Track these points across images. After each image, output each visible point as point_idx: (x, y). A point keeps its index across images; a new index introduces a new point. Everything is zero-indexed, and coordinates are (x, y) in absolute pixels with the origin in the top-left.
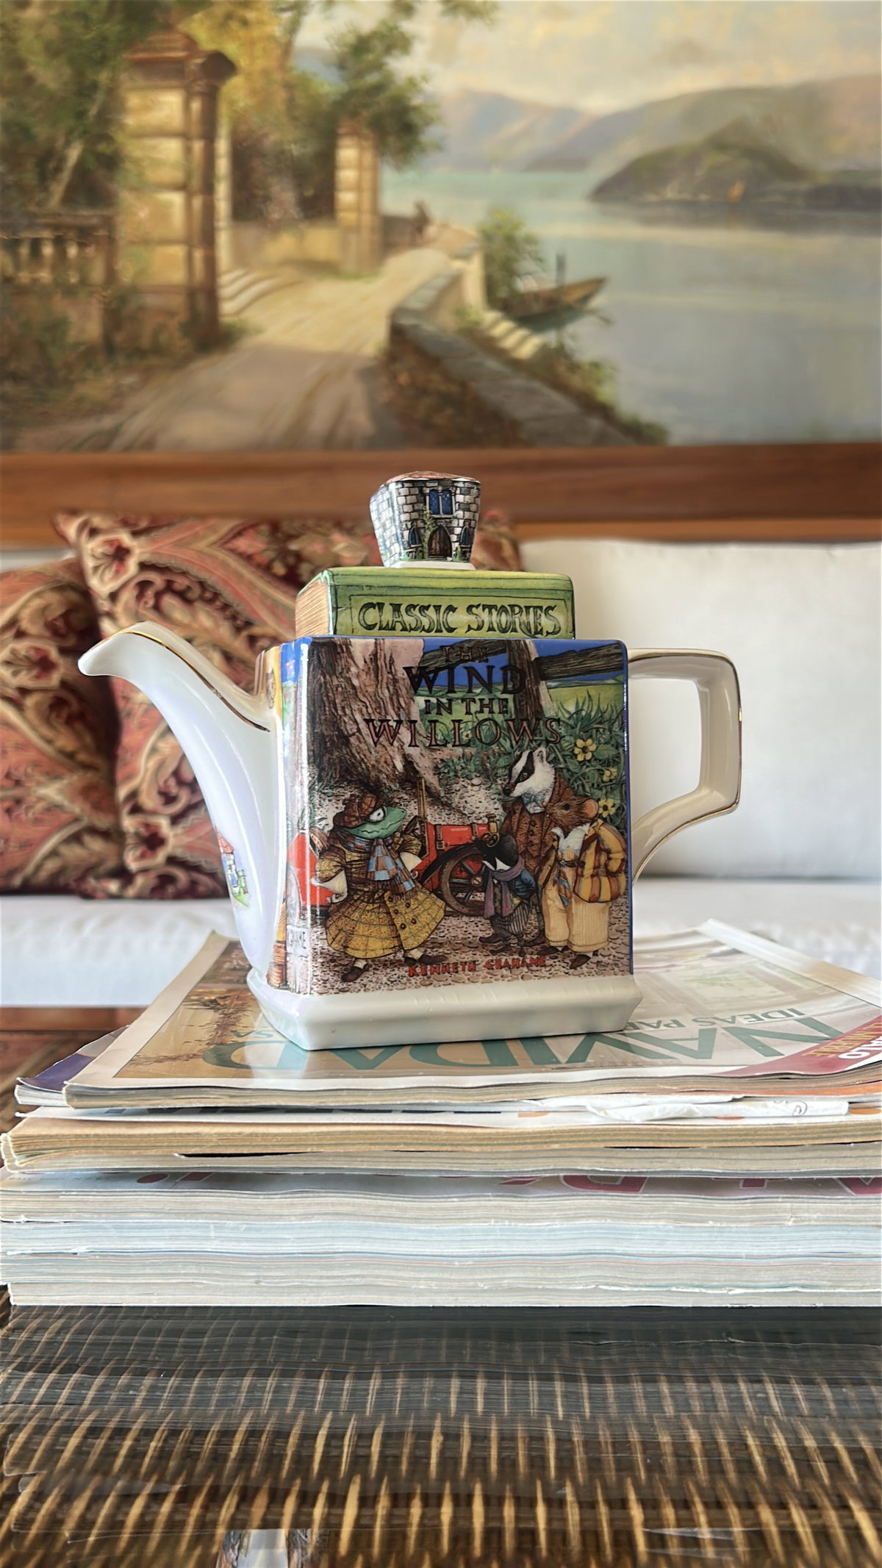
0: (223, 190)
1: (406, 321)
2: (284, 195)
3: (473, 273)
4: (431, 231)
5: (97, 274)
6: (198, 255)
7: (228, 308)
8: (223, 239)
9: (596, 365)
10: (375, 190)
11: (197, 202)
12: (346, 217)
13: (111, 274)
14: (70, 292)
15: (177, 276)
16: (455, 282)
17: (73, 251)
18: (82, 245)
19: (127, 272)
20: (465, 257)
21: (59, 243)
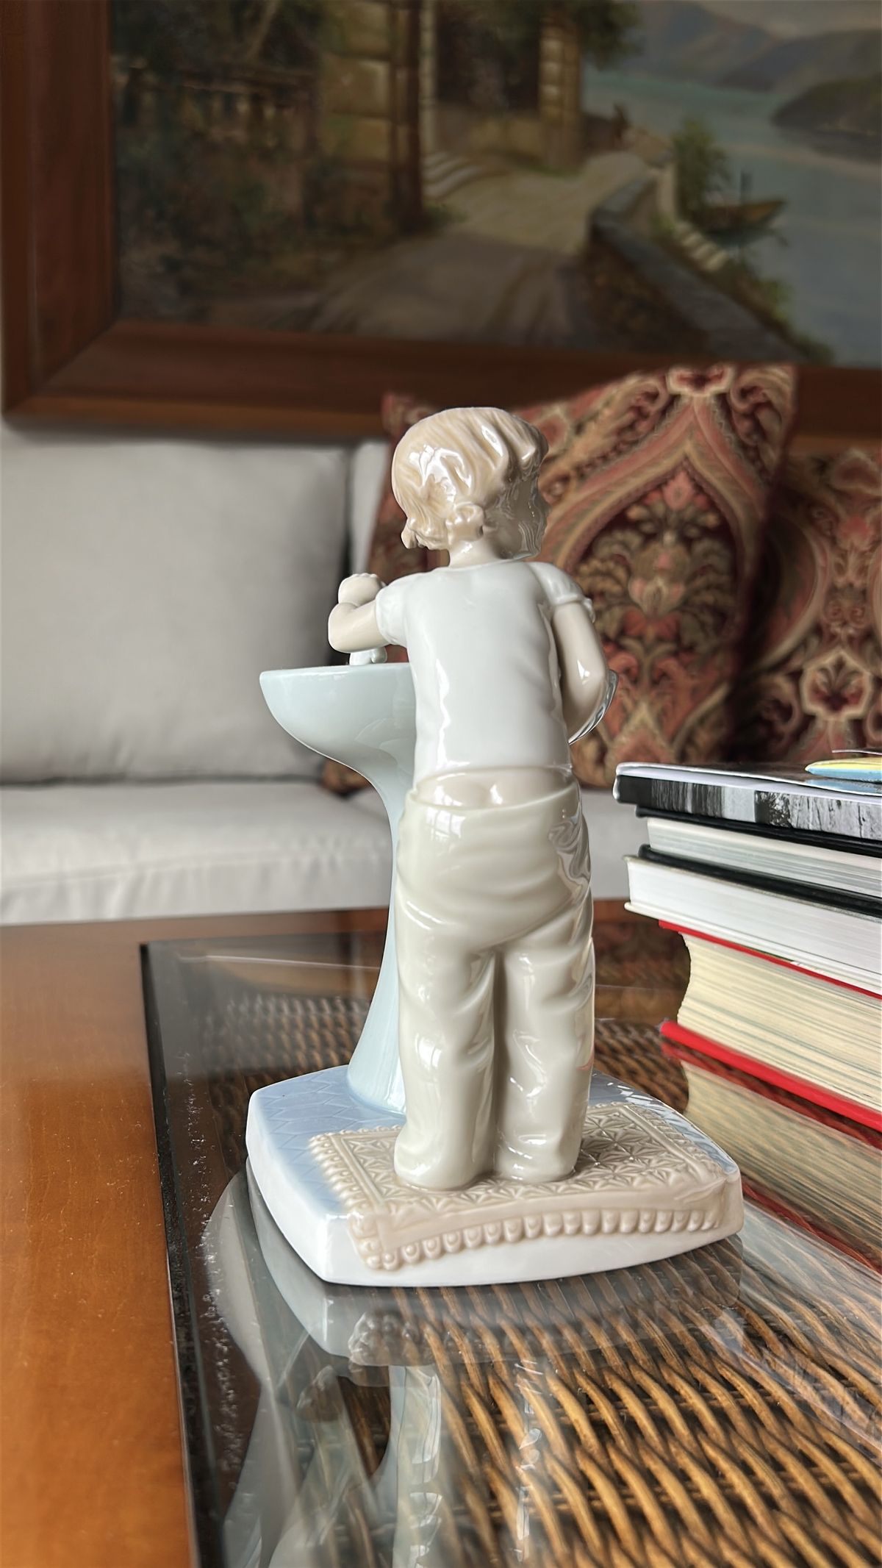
0: (427, 66)
1: (606, 224)
2: (488, 79)
3: (667, 180)
4: (630, 135)
5: (297, 139)
6: (403, 132)
7: (432, 191)
8: (428, 119)
9: (774, 284)
10: (577, 86)
11: (402, 76)
12: (551, 111)
13: (312, 144)
14: (266, 155)
15: (381, 152)
16: (650, 189)
17: (269, 112)
18: (280, 107)
19: (330, 142)
20: (660, 165)
21: (256, 100)
